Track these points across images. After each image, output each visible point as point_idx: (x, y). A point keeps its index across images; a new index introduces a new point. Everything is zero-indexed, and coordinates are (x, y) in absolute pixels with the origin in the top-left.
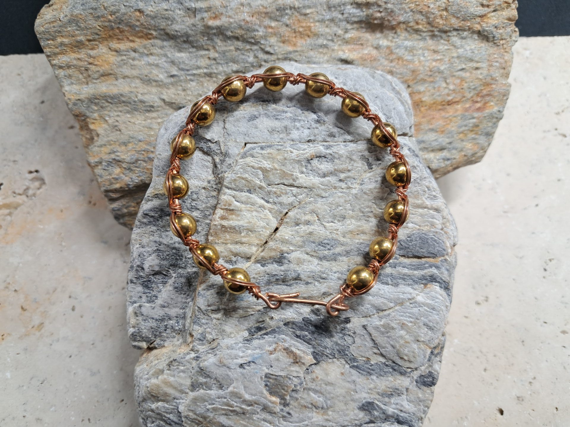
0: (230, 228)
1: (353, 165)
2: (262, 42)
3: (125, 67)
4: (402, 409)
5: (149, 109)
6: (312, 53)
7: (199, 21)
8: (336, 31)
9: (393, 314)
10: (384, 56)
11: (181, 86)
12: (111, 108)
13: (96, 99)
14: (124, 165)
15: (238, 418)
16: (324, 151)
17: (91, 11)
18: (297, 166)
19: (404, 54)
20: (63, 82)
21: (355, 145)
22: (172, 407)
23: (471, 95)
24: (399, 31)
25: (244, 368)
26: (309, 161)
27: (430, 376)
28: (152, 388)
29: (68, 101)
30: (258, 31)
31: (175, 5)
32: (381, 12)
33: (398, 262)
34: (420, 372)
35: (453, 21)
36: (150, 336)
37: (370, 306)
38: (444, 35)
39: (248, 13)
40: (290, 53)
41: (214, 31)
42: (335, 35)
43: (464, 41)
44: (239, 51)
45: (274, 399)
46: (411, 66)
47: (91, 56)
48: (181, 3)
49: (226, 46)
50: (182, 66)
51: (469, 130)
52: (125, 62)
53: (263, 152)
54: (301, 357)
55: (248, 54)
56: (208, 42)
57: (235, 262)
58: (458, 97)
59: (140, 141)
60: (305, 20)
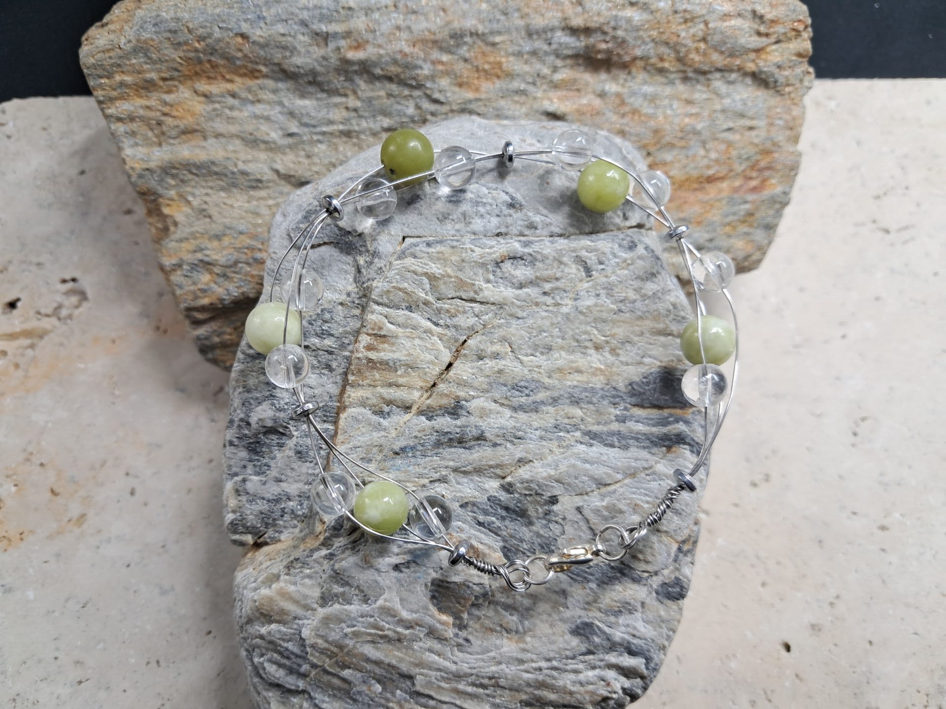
0: (381, 363)
1: (563, 271)
2: (429, 85)
3: (218, 120)
4: (635, 632)
5: (255, 185)
6: (502, 103)
7: (333, 51)
8: (540, 70)
9: (621, 490)
10: (611, 107)
11: (304, 150)
12: (197, 183)
13: (174, 168)
14: (217, 270)
15: (391, 647)
16: (520, 249)
17: (168, 35)
18: (481, 271)
19: (641, 106)
20: (123, 142)
21: (566, 241)
22: (292, 631)
23: (743, 167)
24: (634, 70)
25: (401, 571)
26: (498, 264)
27: (677, 584)
28: (262, 601)
29: (131, 172)
30: (421, 68)
31: (296, 27)
32: (607, 42)
33: (628, 413)
34: (662, 578)
35: (715, 57)
36: (259, 525)
37: (586, 478)
38: (702, 78)
39: (406, 41)
40: (470, 101)
41: (356, 68)
42: (538, 75)
43: (731, 87)
44: (392, 99)
45: (444, 617)
46: (652, 123)
47: (166, 103)
48: (307, 26)
49: (373, 90)
50: (306, 120)
51: (739, 220)
52: (219, 112)
53: (431, 250)
54: (484, 555)
55: (406, 103)
56: (347, 84)
57: (388, 414)
58: (723, 171)
59: (241, 233)
60: (493, 52)
